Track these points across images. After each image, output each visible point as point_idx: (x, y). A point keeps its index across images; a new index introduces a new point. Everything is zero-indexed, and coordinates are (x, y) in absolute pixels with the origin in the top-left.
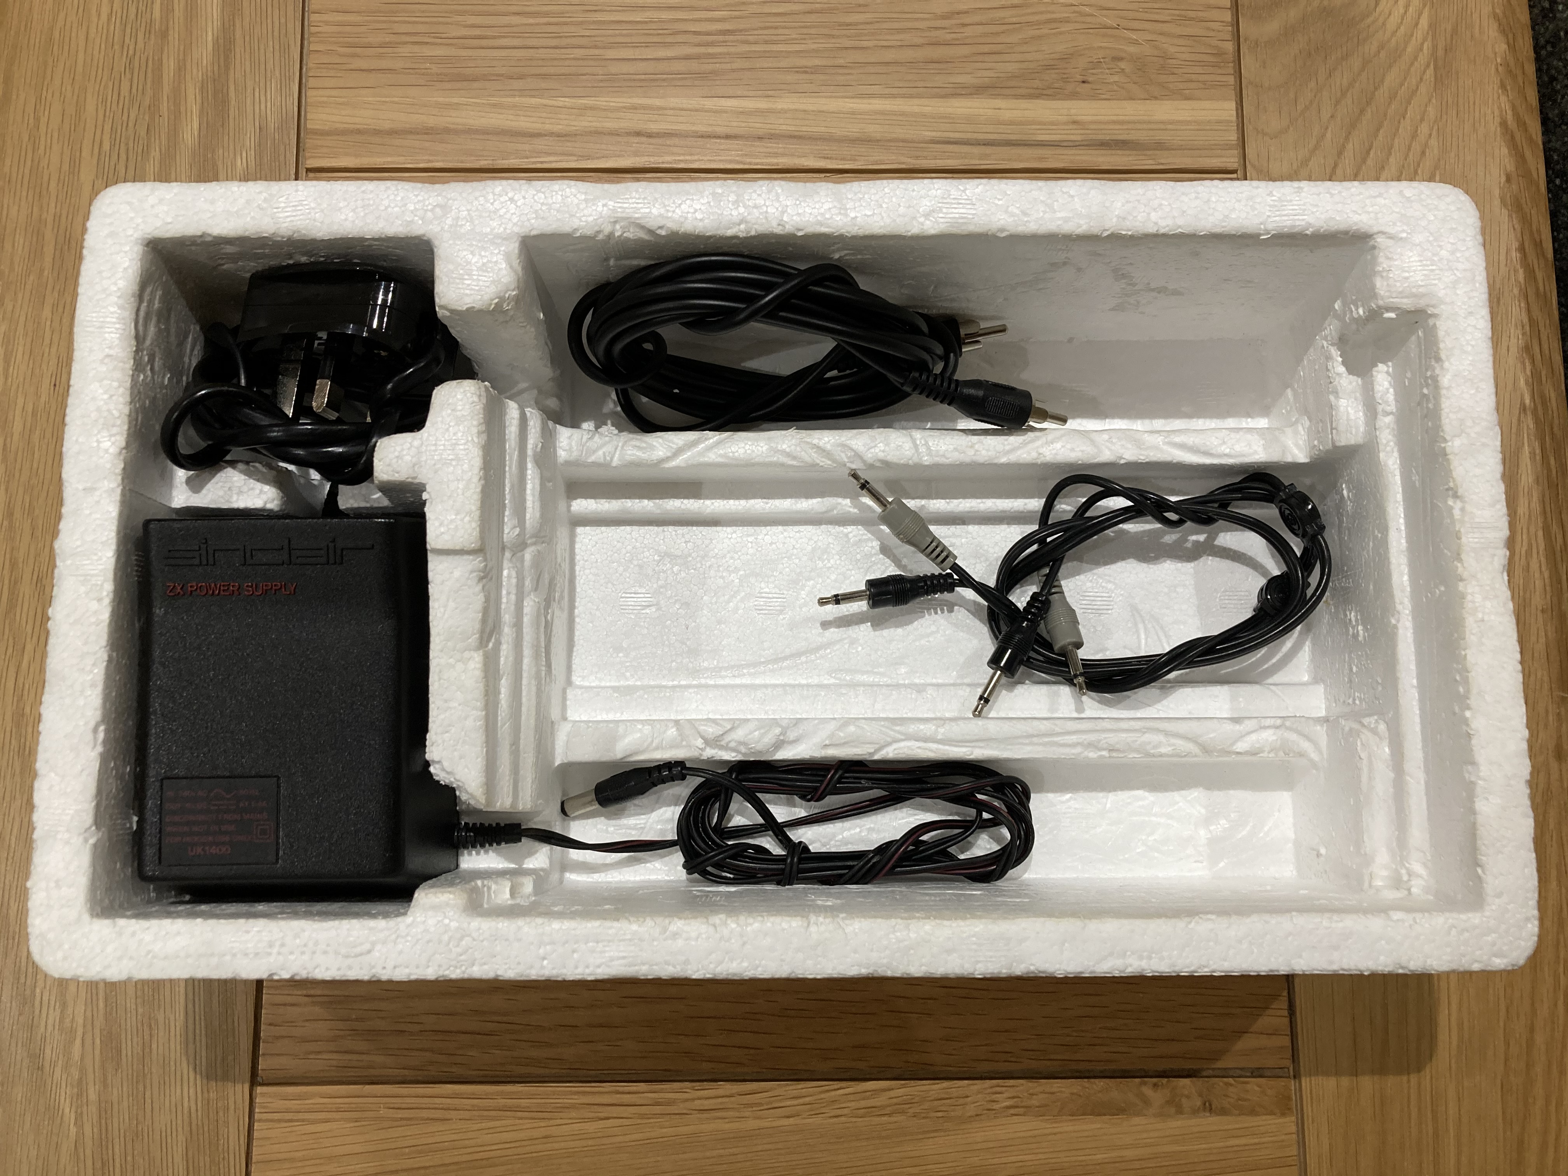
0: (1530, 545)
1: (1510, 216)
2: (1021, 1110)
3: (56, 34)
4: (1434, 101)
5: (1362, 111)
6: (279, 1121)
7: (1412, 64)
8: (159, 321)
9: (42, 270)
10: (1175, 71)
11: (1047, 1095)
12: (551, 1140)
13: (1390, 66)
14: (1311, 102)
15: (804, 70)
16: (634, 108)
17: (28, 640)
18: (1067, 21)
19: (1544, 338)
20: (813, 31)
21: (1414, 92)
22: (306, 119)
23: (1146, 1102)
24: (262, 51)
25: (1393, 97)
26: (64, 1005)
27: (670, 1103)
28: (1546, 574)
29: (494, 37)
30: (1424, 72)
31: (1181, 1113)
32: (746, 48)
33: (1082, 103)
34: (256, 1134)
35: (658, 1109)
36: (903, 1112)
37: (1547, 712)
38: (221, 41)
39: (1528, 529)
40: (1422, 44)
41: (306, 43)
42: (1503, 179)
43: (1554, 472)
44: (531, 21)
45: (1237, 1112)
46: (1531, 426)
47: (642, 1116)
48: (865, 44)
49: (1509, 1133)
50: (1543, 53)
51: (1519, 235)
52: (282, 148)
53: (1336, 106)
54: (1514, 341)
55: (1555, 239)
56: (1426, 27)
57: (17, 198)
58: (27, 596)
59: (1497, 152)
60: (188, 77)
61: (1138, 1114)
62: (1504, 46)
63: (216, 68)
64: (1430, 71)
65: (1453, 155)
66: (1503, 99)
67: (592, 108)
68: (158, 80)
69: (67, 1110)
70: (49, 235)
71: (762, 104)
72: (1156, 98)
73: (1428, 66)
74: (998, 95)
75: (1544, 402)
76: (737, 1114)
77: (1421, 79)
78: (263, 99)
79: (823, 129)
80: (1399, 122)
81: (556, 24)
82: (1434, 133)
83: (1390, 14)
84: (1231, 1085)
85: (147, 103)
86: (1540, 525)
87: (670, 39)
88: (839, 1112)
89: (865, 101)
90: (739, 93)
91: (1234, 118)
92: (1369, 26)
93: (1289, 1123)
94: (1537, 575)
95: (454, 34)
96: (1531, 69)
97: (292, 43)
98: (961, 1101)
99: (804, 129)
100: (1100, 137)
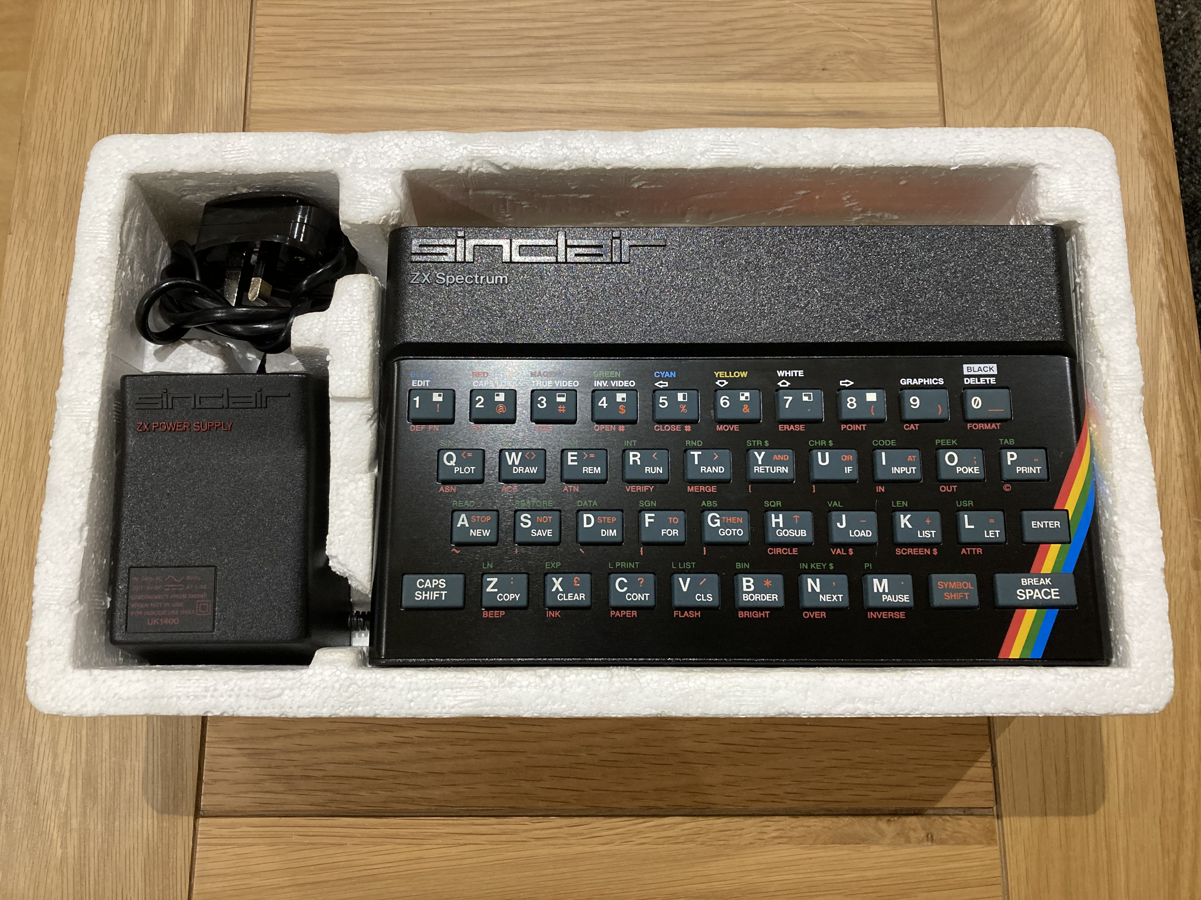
0: (1170, 408)
1: (1146, 163)
2: (785, 840)
3: (71, 44)
4: (1086, 80)
5: (1032, 89)
6: (215, 845)
7: (1069, 54)
8: (138, 235)
9: (55, 212)
10: (892, 61)
11: (805, 828)
12: (423, 861)
13: (1053, 56)
14: (994, 82)
15: (617, 63)
16: (491, 91)
17: (38, 481)
18: (809, 26)
19: (1175, 252)
20: (622, 35)
21: (1071, 74)
22: (250, 103)
23: (882, 833)
24: (220, 55)
25: (1055, 77)
26: (55, 756)
27: (514, 832)
28: (1182, 429)
29: (388, 43)
30: (1079, 59)
31: (910, 842)
32: (573, 48)
33: (823, 85)
34: (198, 855)
35: (504, 838)
36: (693, 841)
37: (1187, 532)
38: (191, 49)
39: (1168, 395)
40: (1077, 39)
41: (252, 48)
42: (1141, 136)
43: (1186, 354)
44: (416, 30)
45: (953, 842)
46: (1168, 317)
47: (492, 843)
48: (661, 44)
49: (1167, 860)
50: (1168, 47)
51: (1154, 177)
52: (233, 123)
53: (1012, 85)
54: (1152, 255)
55: (1181, 182)
56: (1079, 29)
57: (39, 160)
58: (38, 449)
59: (1135, 117)
60: (166, 73)
61: (877, 843)
62: (1138, 40)
63: (186, 66)
64: (1083, 61)
65: (1102, 119)
66: (1139, 78)
67: (460, 92)
68: (144, 76)
69: (55, 835)
70: (62, 187)
71: (587, 88)
72: (878, 81)
73: (1081, 55)
74: (761, 80)
75: (1177, 301)
76: (566, 842)
77: (1076, 65)
78: (220, 88)
79: (630, 106)
80: (1061, 96)
81: (434, 33)
82: (1087, 104)
83: (1052, 18)
84: (948, 821)
85: (135, 92)
86: (1177, 391)
87: (517, 42)
88: (643, 841)
89: (662, 85)
90: (569, 80)
91: (937, 94)
92: (1036, 27)
93: (993, 852)
94: (1175, 430)
95: (359, 41)
96: (1159, 57)
97: (242, 48)
98: (739, 832)
99: (616, 105)
100: (837, 109)
